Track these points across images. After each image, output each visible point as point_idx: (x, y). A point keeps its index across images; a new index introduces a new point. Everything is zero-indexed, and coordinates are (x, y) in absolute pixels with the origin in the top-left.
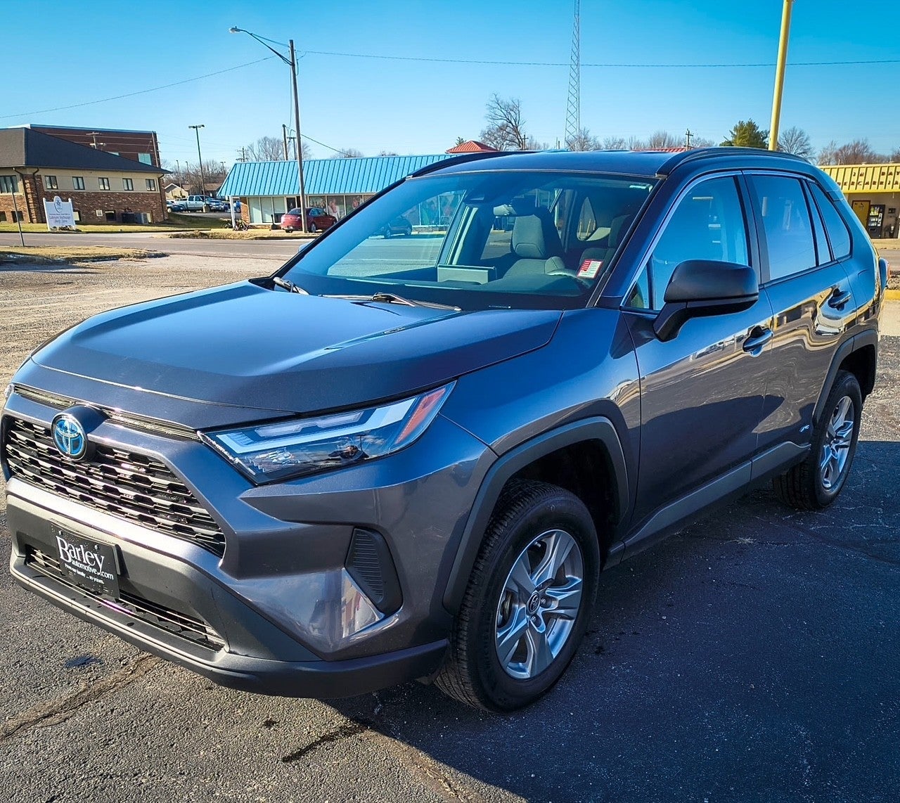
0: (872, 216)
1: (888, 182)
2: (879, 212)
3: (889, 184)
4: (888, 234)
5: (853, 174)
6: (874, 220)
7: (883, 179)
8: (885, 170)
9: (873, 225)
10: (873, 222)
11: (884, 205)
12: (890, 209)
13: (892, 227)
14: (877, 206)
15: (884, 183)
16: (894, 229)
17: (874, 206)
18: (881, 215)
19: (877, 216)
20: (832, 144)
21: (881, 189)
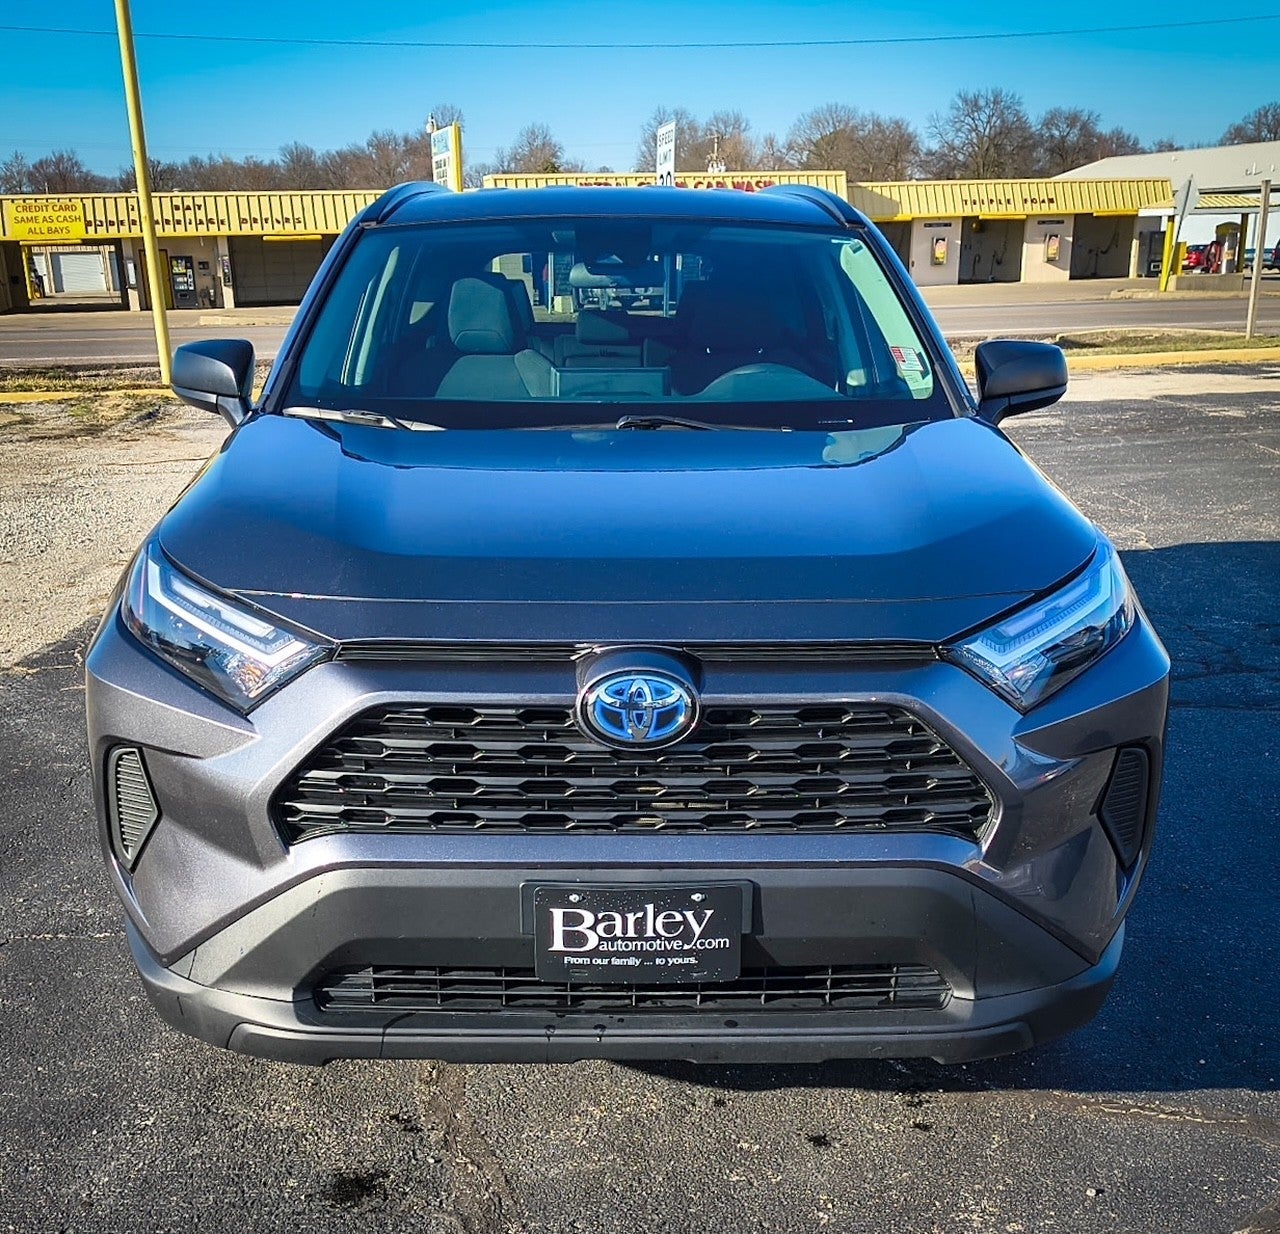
0: (177, 274)
1: (188, 221)
2: (186, 268)
3: (190, 223)
4: (207, 302)
5: (130, 207)
6: (180, 279)
7: (179, 215)
8: (177, 202)
9: (182, 287)
10: (181, 283)
11: (191, 257)
12: (200, 263)
13: (212, 291)
14: (181, 258)
15: (183, 222)
16: (215, 292)
17: (177, 258)
18: (190, 272)
19: (185, 274)
20: (17, 157)
21: (180, 231)
